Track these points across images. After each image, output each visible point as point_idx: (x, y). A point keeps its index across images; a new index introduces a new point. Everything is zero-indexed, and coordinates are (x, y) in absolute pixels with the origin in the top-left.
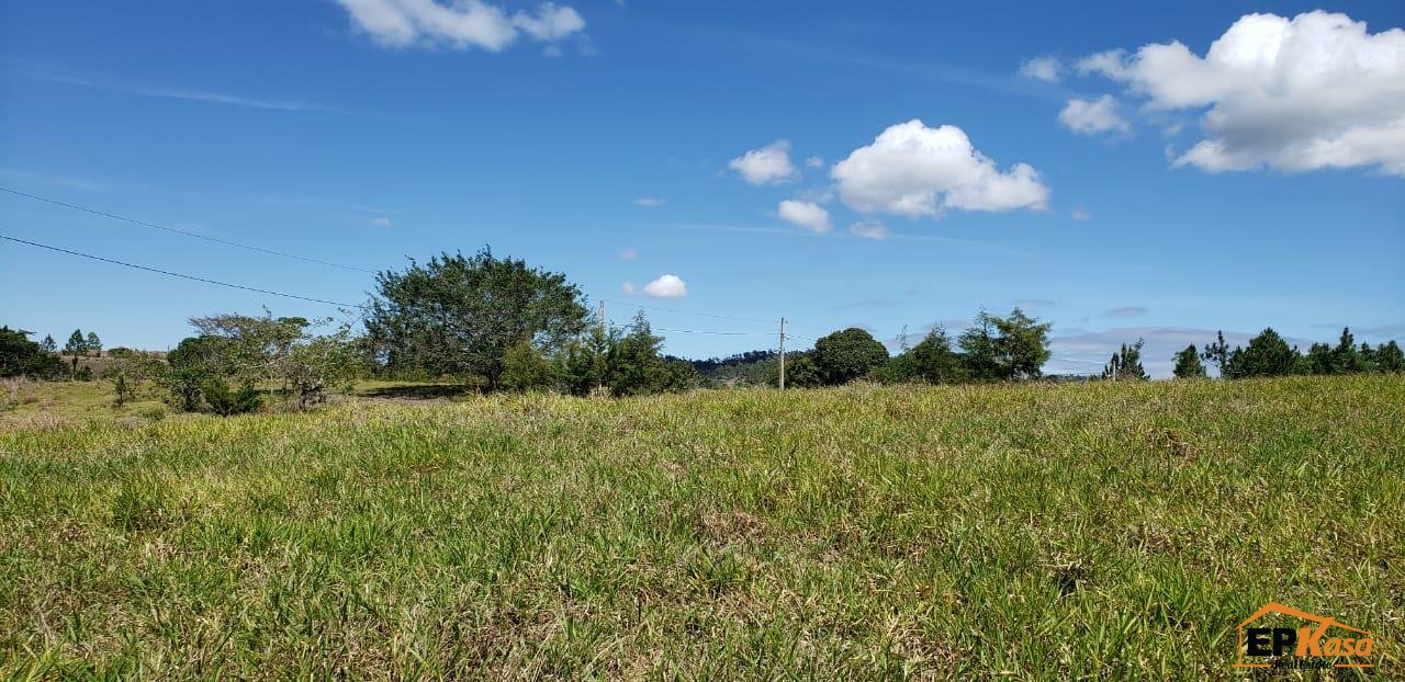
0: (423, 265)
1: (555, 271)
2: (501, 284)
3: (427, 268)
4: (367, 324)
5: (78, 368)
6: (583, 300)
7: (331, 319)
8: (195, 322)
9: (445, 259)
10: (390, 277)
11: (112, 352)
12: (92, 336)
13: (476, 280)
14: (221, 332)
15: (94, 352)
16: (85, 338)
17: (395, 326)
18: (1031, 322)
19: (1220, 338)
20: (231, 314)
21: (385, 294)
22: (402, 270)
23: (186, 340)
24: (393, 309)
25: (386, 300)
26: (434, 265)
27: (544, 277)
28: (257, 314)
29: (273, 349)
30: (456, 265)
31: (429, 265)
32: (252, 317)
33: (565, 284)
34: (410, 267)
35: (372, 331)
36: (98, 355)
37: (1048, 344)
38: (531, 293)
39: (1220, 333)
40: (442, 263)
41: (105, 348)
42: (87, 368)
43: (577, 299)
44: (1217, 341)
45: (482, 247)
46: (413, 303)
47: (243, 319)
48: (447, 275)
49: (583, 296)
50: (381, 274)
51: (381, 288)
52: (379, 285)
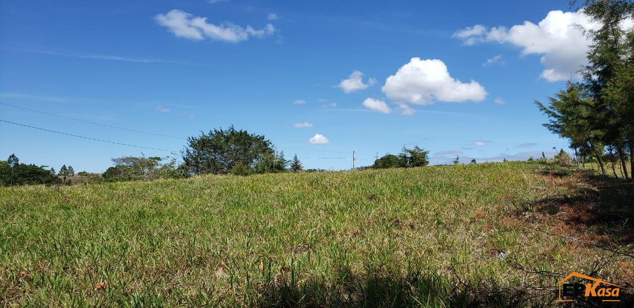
0: (207, 134)
1: (261, 135)
2: (238, 140)
3: (208, 135)
4: (184, 158)
5: (66, 181)
6: (272, 146)
7: (168, 157)
8: (114, 160)
9: (215, 131)
10: (193, 139)
11: (80, 174)
12: (70, 167)
13: (228, 139)
14: (125, 164)
15: (71, 174)
16: (67, 168)
17: (195, 159)
18: (422, 150)
19: (543, 155)
20: (129, 156)
21: (191, 146)
22: (198, 136)
23: (109, 168)
24: (194, 152)
25: (191, 148)
26: (211, 134)
27: (256, 137)
28: (138, 156)
29: (146, 170)
30: (220, 134)
31: (209, 134)
32: (137, 157)
33: (265, 140)
34: (201, 135)
35: (186, 161)
36: (73, 175)
37: (428, 158)
38: (251, 144)
39: (543, 153)
40: (214, 133)
41: (76, 172)
42: (70, 181)
43: (270, 146)
44: (542, 157)
45: (230, 125)
46: (202, 149)
47: (134, 158)
48: (216, 137)
49: (272, 144)
50: (189, 138)
51: (190, 144)
52: (189, 143)
